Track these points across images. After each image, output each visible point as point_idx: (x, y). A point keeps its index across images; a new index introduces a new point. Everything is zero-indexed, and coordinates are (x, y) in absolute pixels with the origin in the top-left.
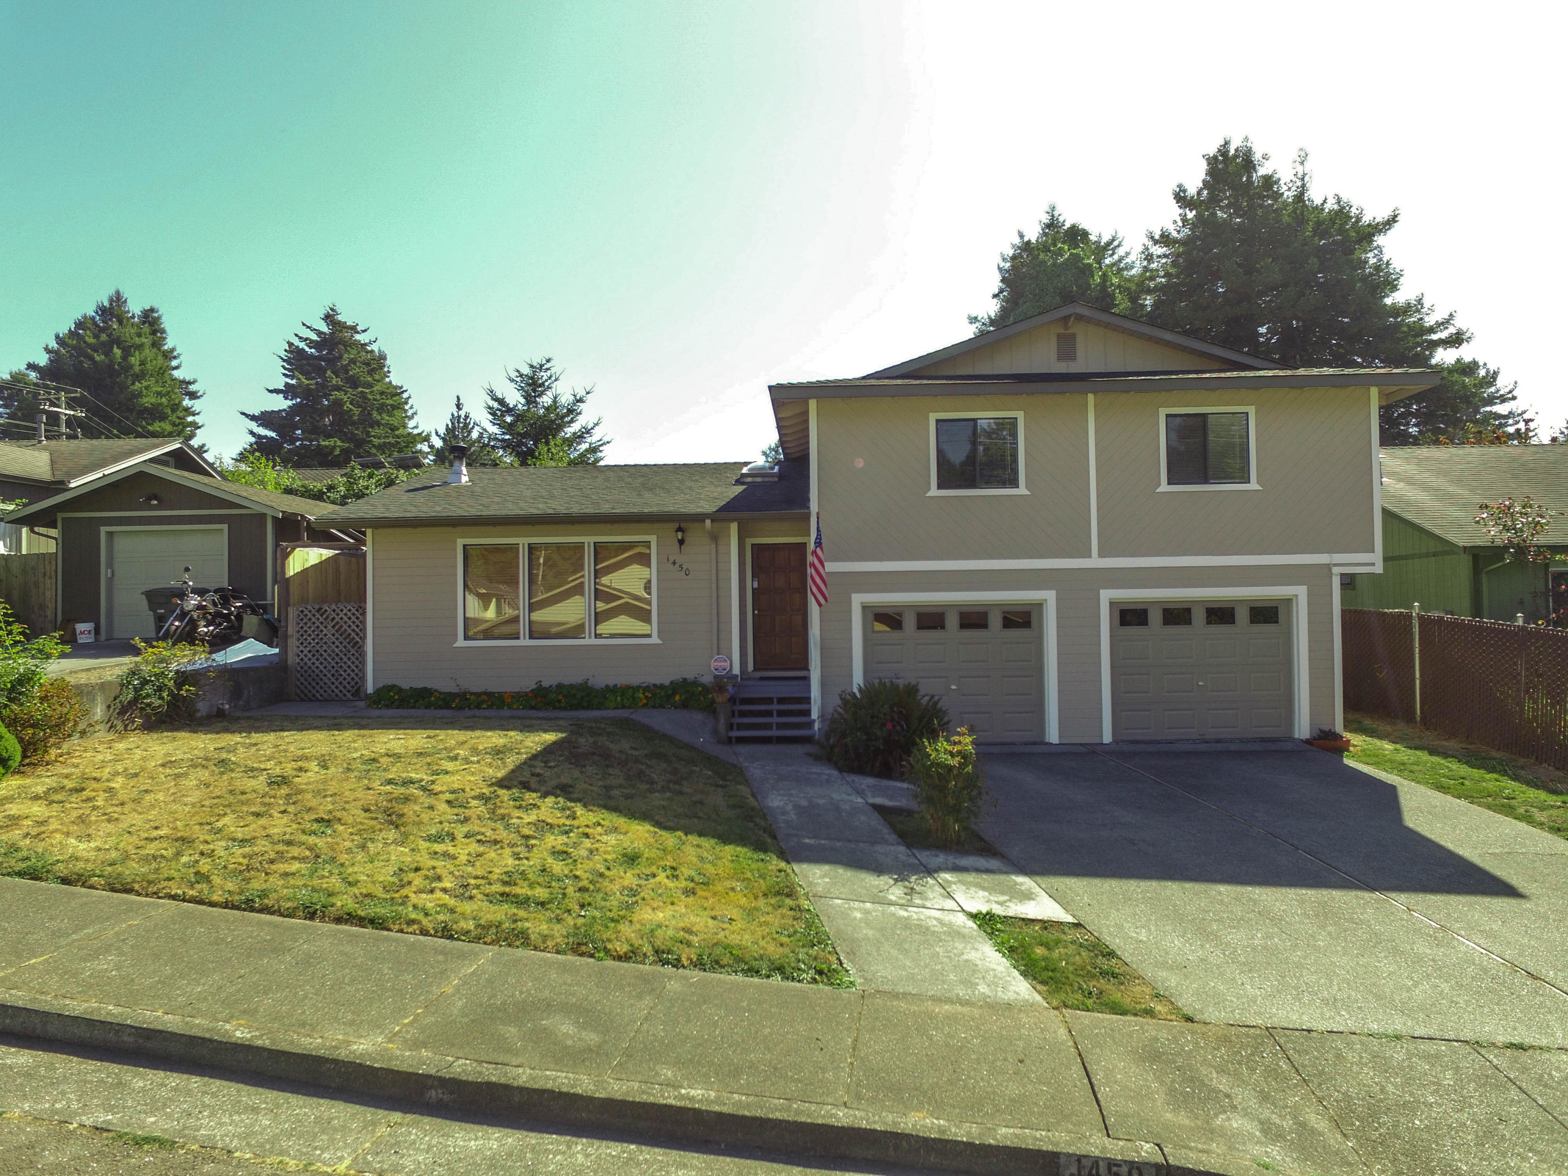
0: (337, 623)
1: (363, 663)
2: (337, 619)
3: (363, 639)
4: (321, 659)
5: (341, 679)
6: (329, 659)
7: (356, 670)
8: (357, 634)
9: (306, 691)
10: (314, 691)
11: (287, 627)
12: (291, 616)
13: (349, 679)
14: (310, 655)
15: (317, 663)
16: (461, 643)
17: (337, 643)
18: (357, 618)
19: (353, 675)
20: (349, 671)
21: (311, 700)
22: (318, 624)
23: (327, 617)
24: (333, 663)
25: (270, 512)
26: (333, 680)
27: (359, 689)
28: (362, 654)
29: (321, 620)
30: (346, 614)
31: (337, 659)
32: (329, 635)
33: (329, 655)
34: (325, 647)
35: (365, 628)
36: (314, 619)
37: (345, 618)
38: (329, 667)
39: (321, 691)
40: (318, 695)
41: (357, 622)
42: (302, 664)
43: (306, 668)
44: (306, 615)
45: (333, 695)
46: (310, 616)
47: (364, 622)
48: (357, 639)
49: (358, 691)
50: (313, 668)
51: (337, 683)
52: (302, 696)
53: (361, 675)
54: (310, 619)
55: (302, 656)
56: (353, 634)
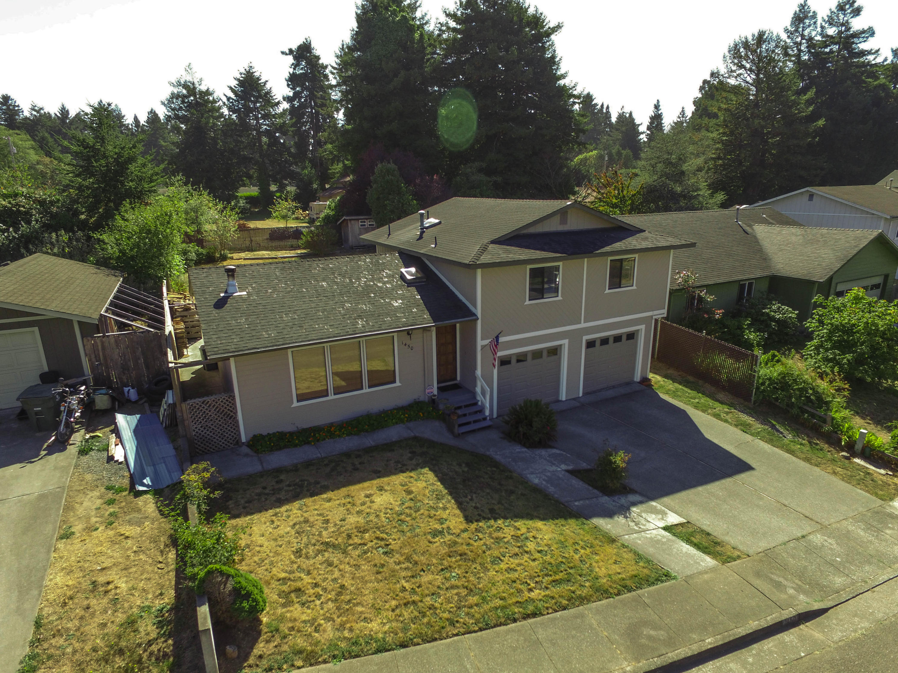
0: (217, 407)
1: (238, 426)
2: (217, 405)
3: (236, 413)
4: (210, 430)
5: (225, 438)
6: (216, 429)
7: (234, 431)
8: (231, 411)
9: (203, 449)
10: (208, 448)
11: (183, 416)
12: (184, 408)
13: (230, 437)
14: (202, 429)
15: (208, 433)
16: (295, 404)
17: (219, 419)
18: (230, 402)
19: (232, 434)
20: (229, 433)
21: (206, 453)
22: (204, 410)
23: (210, 405)
24: (218, 430)
25: (75, 319)
26: (220, 439)
27: (237, 442)
28: (237, 422)
29: (206, 408)
30: (222, 401)
31: (221, 427)
32: (213, 415)
33: (215, 426)
34: (211, 423)
35: (236, 407)
36: (201, 409)
37: (222, 404)
38: (216, 433)
39: (214, 447)
40: (211, 450)
41: (230, 405)
42: (198, 435)
43: (201, 436)
44: (195, 407)
45: (222, 447)
46: (197, 407)
47: (234, 404)
48: (232, 414)
49: (238, 442)
50: (206, 435)
51: (223, 441)
52: (201, 452)
53: (237, 433)
54: (198, 408)
55: (197, 430)
56: (229, 412)
